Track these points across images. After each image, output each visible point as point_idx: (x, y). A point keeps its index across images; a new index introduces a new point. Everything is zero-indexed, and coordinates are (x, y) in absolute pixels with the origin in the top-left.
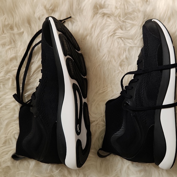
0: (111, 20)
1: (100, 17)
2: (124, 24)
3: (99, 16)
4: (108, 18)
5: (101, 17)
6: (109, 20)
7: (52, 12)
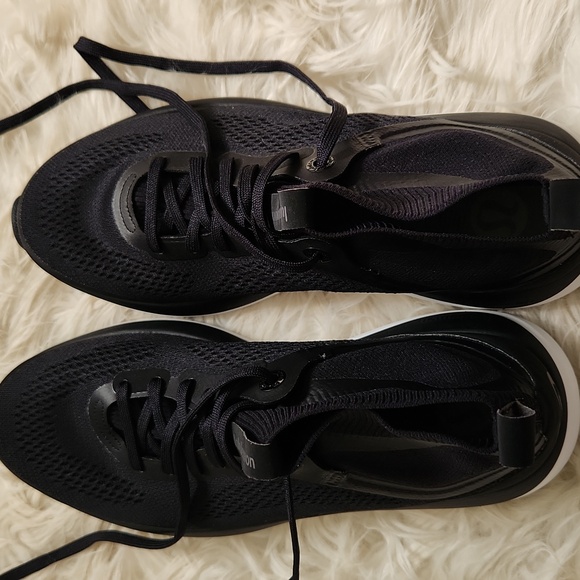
0: (280, 19)
1: (235, 16)
2: (337, 18)
3: (232, 13)
4: (266, 13)
5: (240, 17)
6: (270, 20)
7: (57, 50)
